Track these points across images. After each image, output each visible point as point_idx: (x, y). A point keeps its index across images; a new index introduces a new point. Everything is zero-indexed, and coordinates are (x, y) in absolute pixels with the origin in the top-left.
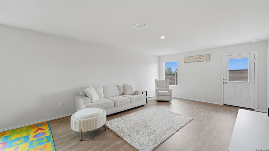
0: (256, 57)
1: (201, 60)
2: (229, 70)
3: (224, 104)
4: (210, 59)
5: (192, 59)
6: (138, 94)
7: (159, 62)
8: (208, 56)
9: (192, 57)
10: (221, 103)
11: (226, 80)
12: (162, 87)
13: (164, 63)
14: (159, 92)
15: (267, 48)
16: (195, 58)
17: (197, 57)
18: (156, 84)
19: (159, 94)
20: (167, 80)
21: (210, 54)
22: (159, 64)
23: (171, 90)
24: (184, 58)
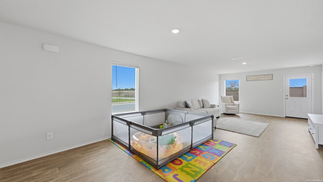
0: (313, 78)
1: (264, 79)
2: (290, 88)
3: (286, 117)
4: (272, 78)
5: (255, 77)
6: (214, 108)
7: (220, 79)
8: (271, 76)
9: (255, 76)
10: (283, 115)
11: (287, 96)
12: (228, 103)
13: (225, 81)
14: (228, 106)
15: (322, 72)
16: (258, 77)
17: (260, 76)
18: (222, 100)
19: (227, 109)
20: (231, 96)
21: (272, 74)
22: (220, 81)
23: (239, 105)
24: (247, 76)
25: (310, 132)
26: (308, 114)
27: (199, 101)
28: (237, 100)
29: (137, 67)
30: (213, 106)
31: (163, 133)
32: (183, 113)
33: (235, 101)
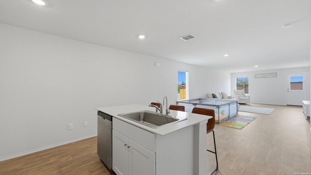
0: (308, 76)
1: (270, 76)
2: (291, 83)
3: (287, 105)
4: (276, 76)
7: (232, 77)
8: (275, 74)
9: (262, 75)
10: (285, 104)
11: (288, 89)
12: (240, 95)
13: (236, 78)
16: (264, 75)
17: (266, 74)
18: (235, 93)
19: (241, 99)
20: (242, 90)
21: (276, 73)
22: (231, 79)
23: (249, 96)
24: (255, 75)
25: (304, 113)
26: (303, 101)
27: (219, 93)
28: (248, 93)
29: (188, 72)
30: (230, 98)
31: (221, 107)
32: (214, 101)
33: (246, 94)
